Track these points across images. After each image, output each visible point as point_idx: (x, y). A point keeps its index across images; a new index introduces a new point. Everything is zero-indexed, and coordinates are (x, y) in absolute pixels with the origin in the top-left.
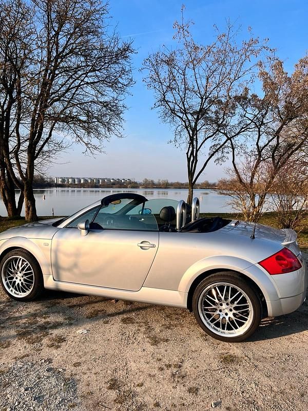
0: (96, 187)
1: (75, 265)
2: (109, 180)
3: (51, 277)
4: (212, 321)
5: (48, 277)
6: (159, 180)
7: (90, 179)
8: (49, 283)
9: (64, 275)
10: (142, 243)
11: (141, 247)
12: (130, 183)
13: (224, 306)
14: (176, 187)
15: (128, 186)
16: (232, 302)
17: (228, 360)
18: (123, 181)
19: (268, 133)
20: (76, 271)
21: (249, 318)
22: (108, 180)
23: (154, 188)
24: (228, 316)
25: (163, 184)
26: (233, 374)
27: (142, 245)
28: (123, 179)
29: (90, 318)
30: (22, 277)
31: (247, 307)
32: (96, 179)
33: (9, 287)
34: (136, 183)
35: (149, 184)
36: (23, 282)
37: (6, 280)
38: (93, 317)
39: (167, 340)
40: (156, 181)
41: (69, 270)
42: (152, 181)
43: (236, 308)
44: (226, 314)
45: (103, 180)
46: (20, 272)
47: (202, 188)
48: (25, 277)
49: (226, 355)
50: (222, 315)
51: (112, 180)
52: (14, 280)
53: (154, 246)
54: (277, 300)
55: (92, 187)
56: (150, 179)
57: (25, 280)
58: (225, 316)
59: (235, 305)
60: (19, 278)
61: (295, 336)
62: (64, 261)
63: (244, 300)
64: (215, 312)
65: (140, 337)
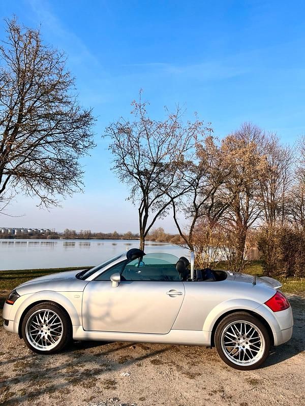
0: (11, 237)
1: (108, 314)
2: (26, 230)
3: (81, 327)
4: (231, 355)
5: (77, 328)
6: (82, 231)
7: (4, 229)
8: (78, 333)
9: (95, 324)
10: (170, 291)
11: (170, 295)
12: (50, 233)
13: (241, 340)
14: (99, 237)
15: (47, 237)
16: (248, 337)
17: (254, 382)
18: (41, 231)
19: (202, 193)
20: (108, 319)
21: (261, 349)
22: (24, 230)
23: (76, 239)
24: (245, 348)
25: (86, 235)
26: (263, 390)
27: (170, 293)
28: (42, 230)
29: (122, 363)
30: (49, 329)
31: (258, 339)
32: (11, 229)
33: (32, 341)
34: (56, 234)
35: (70, 235)
36: (50, 334)
37: (29, 334)
38: (124, 362)
39: (200, 374)
40: (78, 232)
41: (101, 319)
42: (74, 232)
43: (251, 341)
44: (244, 347)
45: (19, 230)
46: (47, 325)
47: (125, 239)
48: (51, 330)
49: (250, 380)
50: (241, 348)
51: (29, 231)
52: (39, 333)
53: (180, 294)
54: (280, 332)
55: (6, 238)
56: (71, 229)
57: (51, 332)
58: (243, 349)
59: (251, 338)
60: (45, 331)
61: (288, 361)
62: (96, 311)
63: (256, 334)
64: (234, 346)
65: (177, 374)
